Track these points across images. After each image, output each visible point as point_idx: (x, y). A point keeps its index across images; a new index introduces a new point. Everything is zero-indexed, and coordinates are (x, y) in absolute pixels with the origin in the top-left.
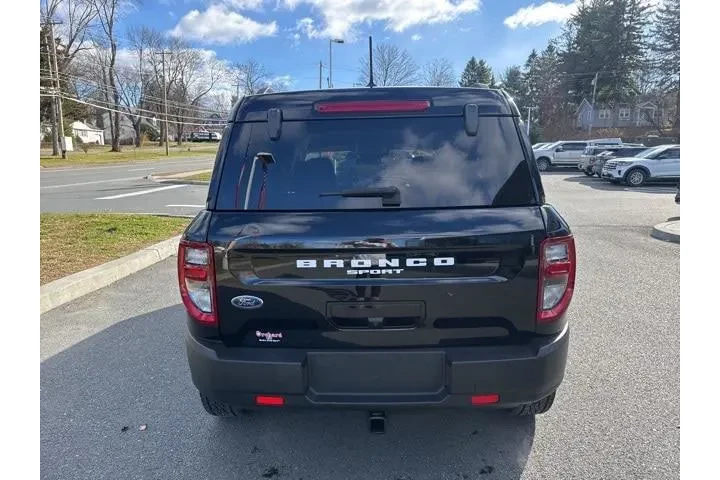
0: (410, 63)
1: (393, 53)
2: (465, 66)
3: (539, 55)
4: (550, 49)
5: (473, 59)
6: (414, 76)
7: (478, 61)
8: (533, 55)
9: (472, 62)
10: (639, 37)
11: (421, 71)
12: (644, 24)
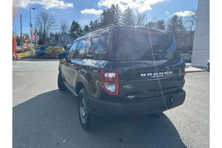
0: (54, 19)
1: (47, 15)
2: (72, 23)
3: (93, 22)
4: (96, 21)
5: (74, 21)
6: (55, 24)
7: (76, 22)
8: (92, 22)
9: (74, 22)
10: (118, 21)
11: (58, 22)
12: (119, 18)
